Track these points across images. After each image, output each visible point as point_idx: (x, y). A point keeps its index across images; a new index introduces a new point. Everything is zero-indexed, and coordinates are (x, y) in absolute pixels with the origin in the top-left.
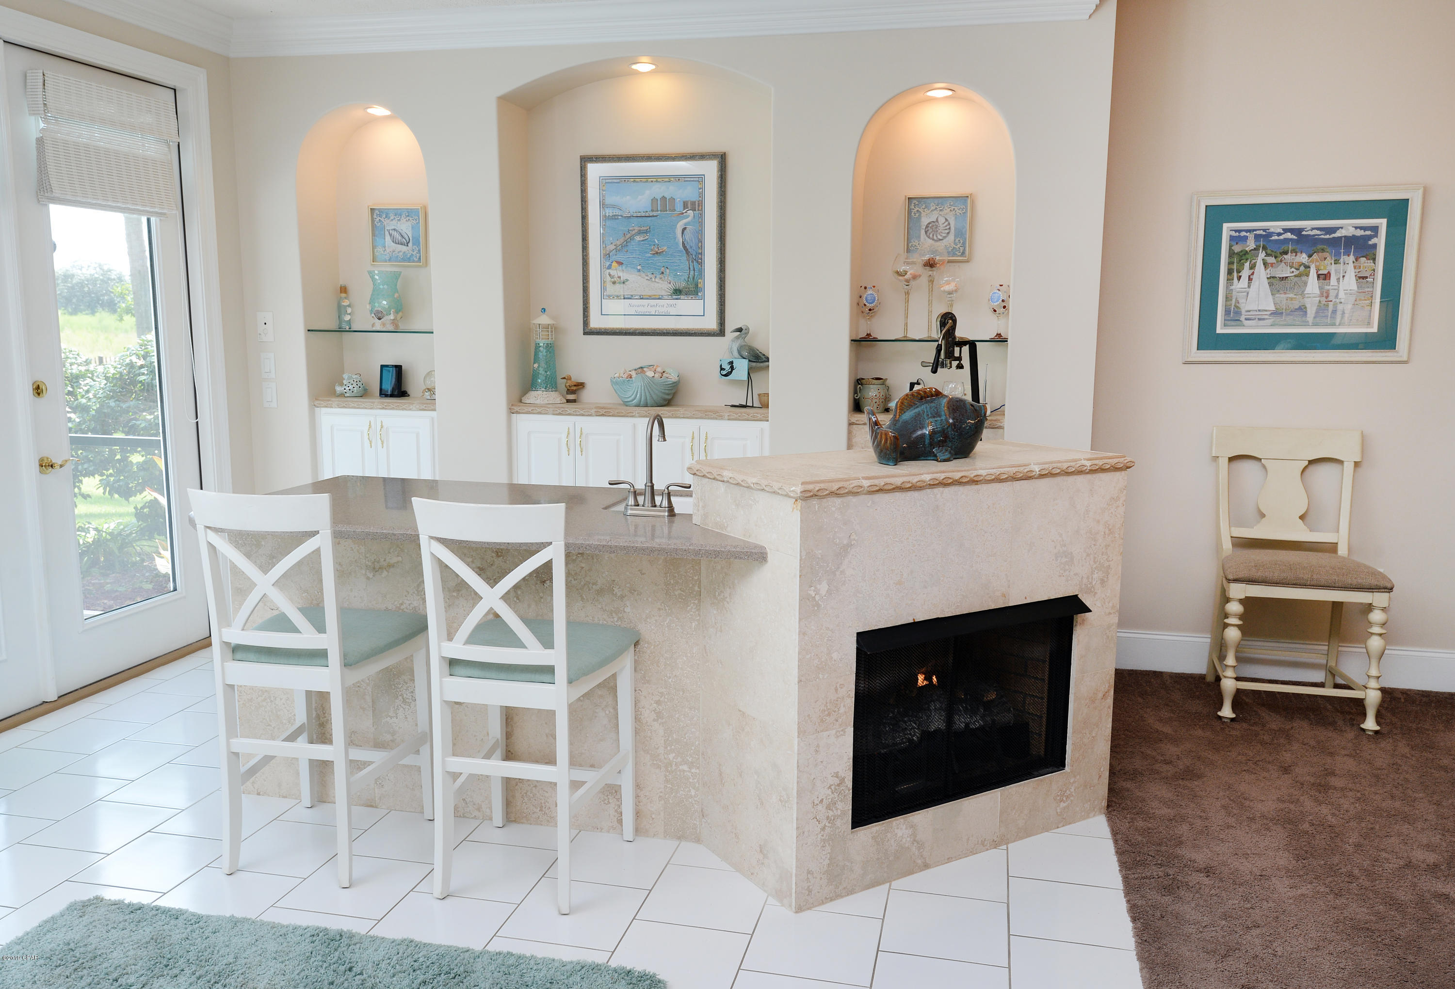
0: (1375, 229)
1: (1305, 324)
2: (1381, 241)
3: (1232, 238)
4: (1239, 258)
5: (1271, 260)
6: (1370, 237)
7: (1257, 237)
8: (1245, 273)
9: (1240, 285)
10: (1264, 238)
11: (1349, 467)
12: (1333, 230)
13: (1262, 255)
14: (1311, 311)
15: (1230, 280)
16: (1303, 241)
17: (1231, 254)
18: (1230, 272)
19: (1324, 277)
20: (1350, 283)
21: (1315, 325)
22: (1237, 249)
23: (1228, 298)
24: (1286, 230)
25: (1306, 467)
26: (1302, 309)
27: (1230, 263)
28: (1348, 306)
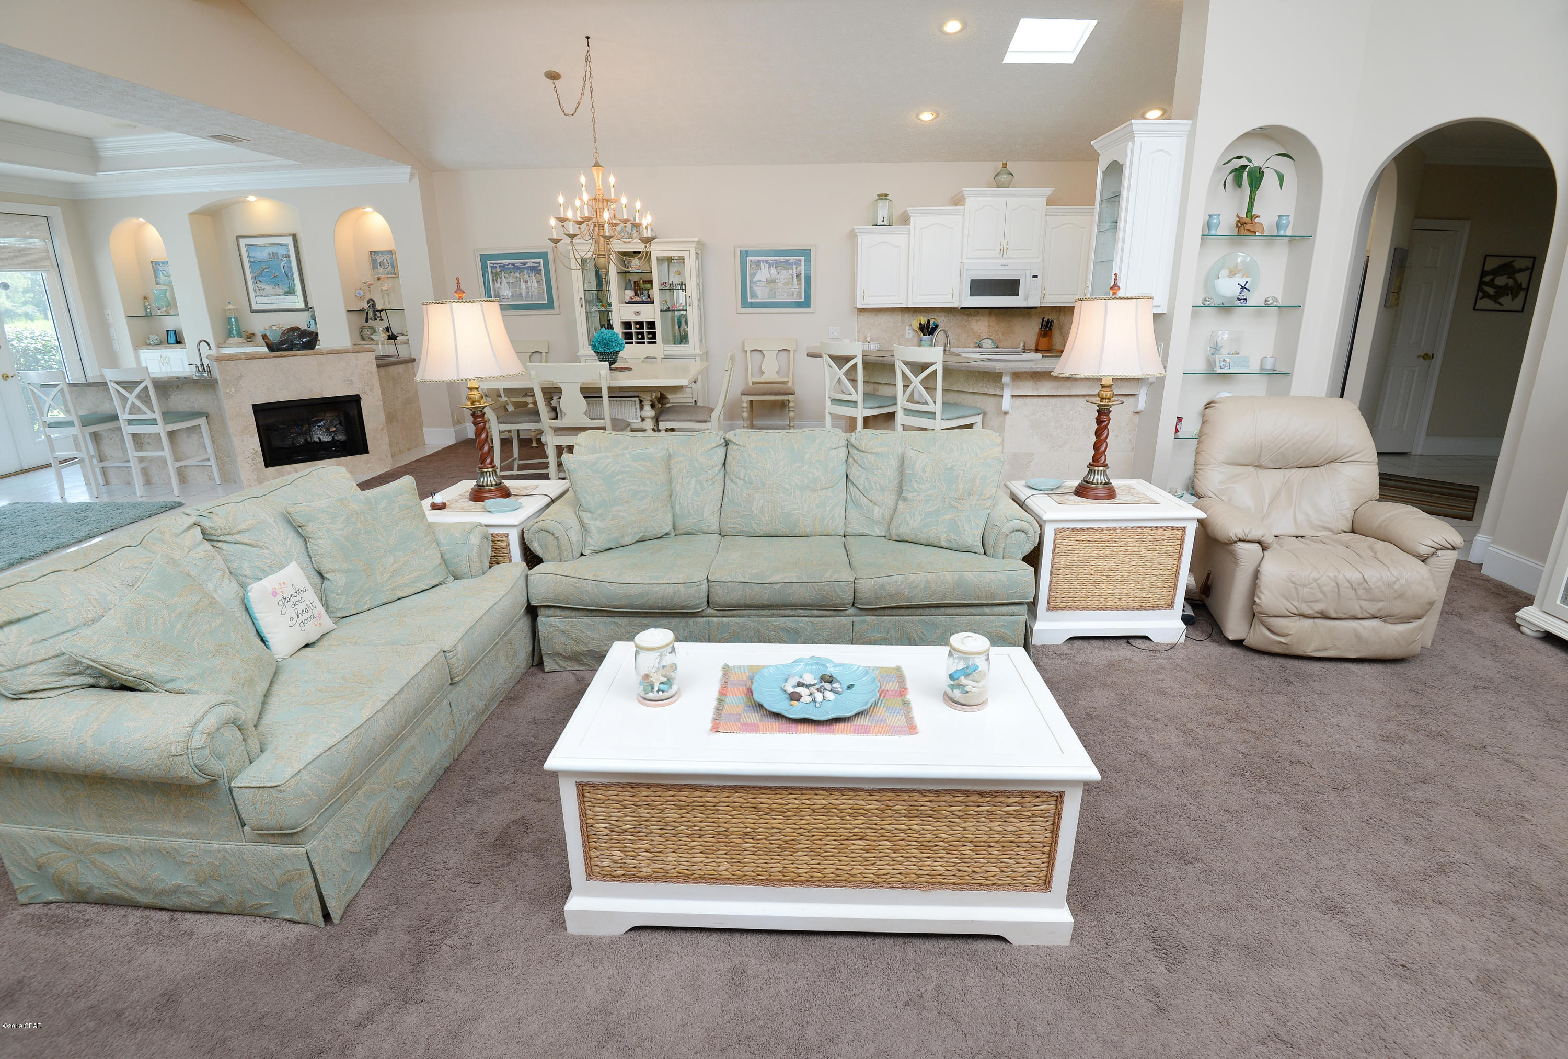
0: (539, 263)
1: (523, 300)
2: (542, 267)
3: (491, 267)
4: (496, 275)
5: (506, 275)
6: (538, 267)
7: (500, 266)
8: (499, 281)
9: (498, 285)
10: (502, 266)
11: (544, 354)
12: (525, 264)
13: (503, 273)
14: (524, 295)
15: (494, 283)
16: (516, 268)
17: (492, 273)
18: (493, 280)
19: (526, 282)
20: (535, 284)
21: (526, 300)
22: (494, 271)
23: (495, 291)
24: (510, 264)
25: (531, 356)
26: (521, 294)
27: (493, 277)
28: (536, 293)
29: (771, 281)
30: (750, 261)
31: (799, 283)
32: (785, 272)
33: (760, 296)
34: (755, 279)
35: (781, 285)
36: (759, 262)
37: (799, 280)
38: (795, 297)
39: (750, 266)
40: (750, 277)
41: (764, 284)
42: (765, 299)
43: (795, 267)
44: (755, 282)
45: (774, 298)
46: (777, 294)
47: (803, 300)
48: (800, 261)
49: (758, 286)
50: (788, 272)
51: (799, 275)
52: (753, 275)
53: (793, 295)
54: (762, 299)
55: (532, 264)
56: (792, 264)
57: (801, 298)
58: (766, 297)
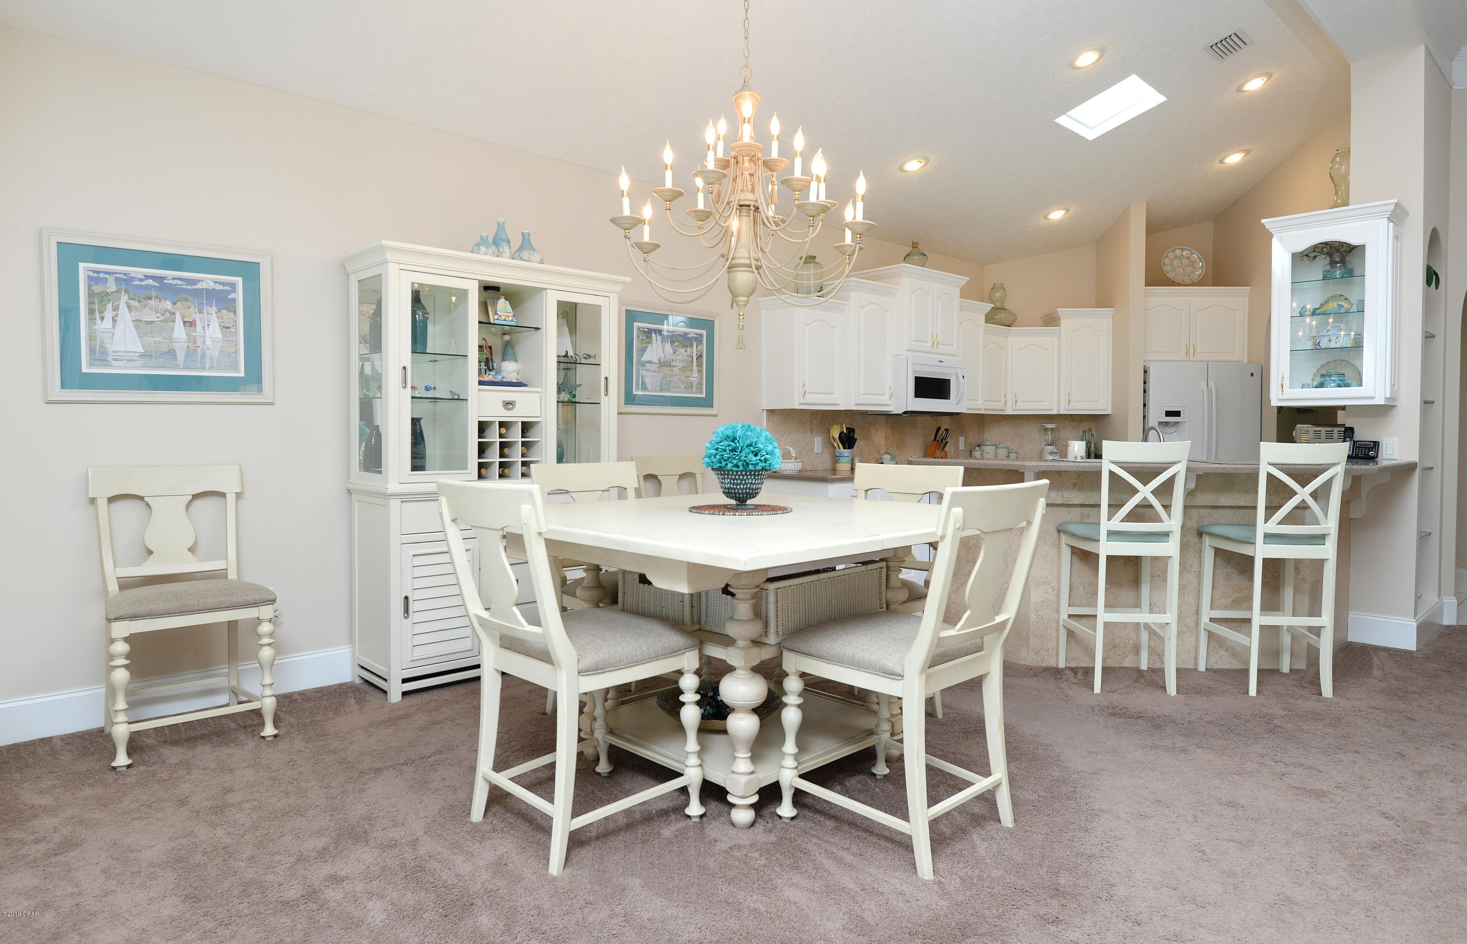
0: (233, 286)
1: (177, 367)
2: (239, 296)
3: (90, 279)
4: (100, 299)
5: (134, 303)
6: (229, 292)
7: (117, 279)
8: (109, 314)
9: (104, 326)
10: (126, 282)
11: (230, 499)
12: (195, 282)
13: (124, 298)
14: (181, 355)
15: (91, 319)
16: (164, 288)
17: (91, 294)
18: (91, 312)
19: (190, 324)
20: (215, 331)
21: (186, 368)
22: (97, 289)
23: (91, 338)
24: (147, 277)
25: (191, 500)
26: (172, 353)
27: (91, 303)
28: (216, 353)
29: (664, 364)
30: (639, 328)
31: (699, 369)
32: (682, 350)
33: (649, 387)
34: (646, 357)
35: (677, 371)
36: (650, 331)
37: (700, 365)
38: (694, 390)
39: (638, 337)
40: (638, 354)
41: (655, 367)
42: (656, 391)
43: (695, 344)
44: (643, 364)
45: (668, 390)
46: (673, 384)
47: (704, 396)
48: (701, 335)
49: (648, 370)
50: (686, 351)
51: (700, 357)
52: (643, 351)
53: (692, 388)
54: (653, 391)
55: (211, 285)
56: (691, 339)
57: (701, 393)
58: (658, 389)
